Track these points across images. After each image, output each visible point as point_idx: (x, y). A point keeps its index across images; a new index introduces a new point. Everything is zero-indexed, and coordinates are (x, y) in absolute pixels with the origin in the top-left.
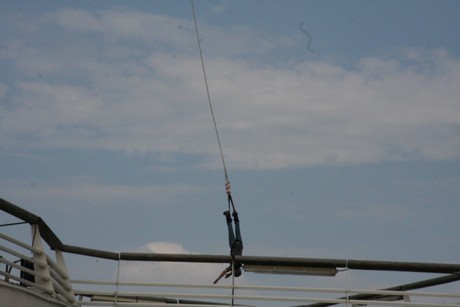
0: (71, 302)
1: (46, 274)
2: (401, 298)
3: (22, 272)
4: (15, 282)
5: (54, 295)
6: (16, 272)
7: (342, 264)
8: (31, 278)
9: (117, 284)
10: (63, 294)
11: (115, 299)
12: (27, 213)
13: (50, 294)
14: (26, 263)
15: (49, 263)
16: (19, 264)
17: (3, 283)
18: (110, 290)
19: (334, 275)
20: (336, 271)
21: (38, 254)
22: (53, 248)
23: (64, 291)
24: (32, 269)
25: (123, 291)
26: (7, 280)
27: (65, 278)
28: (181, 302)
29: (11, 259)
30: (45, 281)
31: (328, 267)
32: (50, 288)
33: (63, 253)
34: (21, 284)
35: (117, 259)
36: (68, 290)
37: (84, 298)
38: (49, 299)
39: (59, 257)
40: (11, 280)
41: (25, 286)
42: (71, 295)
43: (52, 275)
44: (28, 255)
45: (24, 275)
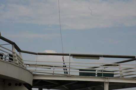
0: (24, 66)
1: (16, 58)
2: (118, 65)
3: (9, 58)
4: (8, 61)
5: (19, 64)
6: (8, 58)
7: (101, 56)
8: (12, 60)
9: (37, 61)
10: (21, 64)
11: (36, 66)
12: (11, 41)
13: (17, 64)
14: (10, 55)
15: (17, 55)
16: (9, 55)
17: (4, 61)
18: (35, 63)
19: (99, 59)
20: (99, 58)
21: (14, 53)
22: (18, 51)
23: (21, 63)
24: (12, 57)
25: (38, 63)
26: (5, 60)
27: (21, 60)
28: (55, 67)
29: (6, 54)
30: (16, 60)
31: (97, 57)
32: (17, 62)
33: (21, 53)
34: (9, 61)
35: (37, 55)
36: (23, 63)
37: (27, 65)
38: (17, 65)
39: (20, 54)
40: (6, 60)
41: (10, 62)
42: (24, 65)
43: (18, 59)
44: (11, 53)
45: (10, 59)
